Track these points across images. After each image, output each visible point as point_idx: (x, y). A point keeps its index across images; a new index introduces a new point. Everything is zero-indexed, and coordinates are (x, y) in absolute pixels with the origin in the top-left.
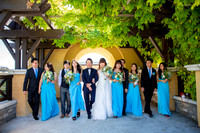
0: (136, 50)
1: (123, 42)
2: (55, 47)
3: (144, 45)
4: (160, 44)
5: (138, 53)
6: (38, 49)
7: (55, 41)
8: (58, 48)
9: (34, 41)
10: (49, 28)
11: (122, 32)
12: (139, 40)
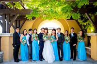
1: (68, 17)
2: (26, 19)
4: (92, 18)
5: (78, 23)
6: (16, 21)
7: (27, 16)
8: (28, 20)
9: (14, 16)
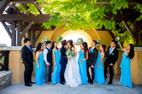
0: (110, 32)
1: (99, 25)
2: (43, 29)
3: (117, 27)
5: (112, 35)
6: (30, 31)
7: (44, 24)
8: (46, 30)
9: (27, 24)
10: (39, 13)
11: (99, 17)
12: (114, 24)
